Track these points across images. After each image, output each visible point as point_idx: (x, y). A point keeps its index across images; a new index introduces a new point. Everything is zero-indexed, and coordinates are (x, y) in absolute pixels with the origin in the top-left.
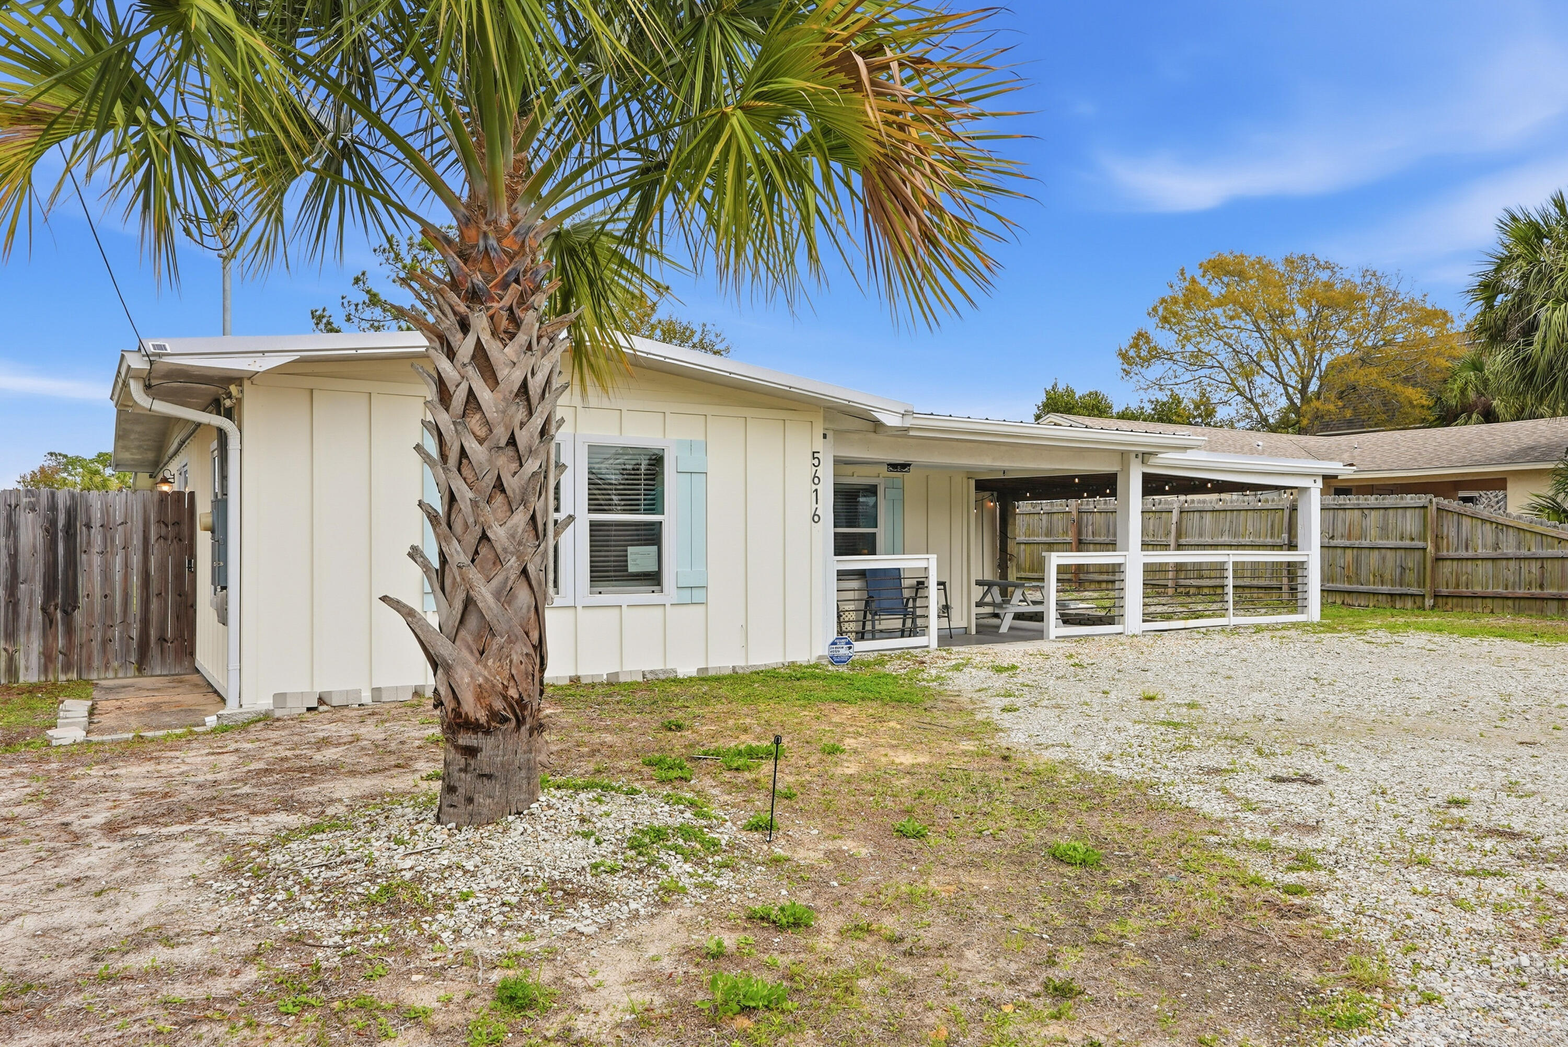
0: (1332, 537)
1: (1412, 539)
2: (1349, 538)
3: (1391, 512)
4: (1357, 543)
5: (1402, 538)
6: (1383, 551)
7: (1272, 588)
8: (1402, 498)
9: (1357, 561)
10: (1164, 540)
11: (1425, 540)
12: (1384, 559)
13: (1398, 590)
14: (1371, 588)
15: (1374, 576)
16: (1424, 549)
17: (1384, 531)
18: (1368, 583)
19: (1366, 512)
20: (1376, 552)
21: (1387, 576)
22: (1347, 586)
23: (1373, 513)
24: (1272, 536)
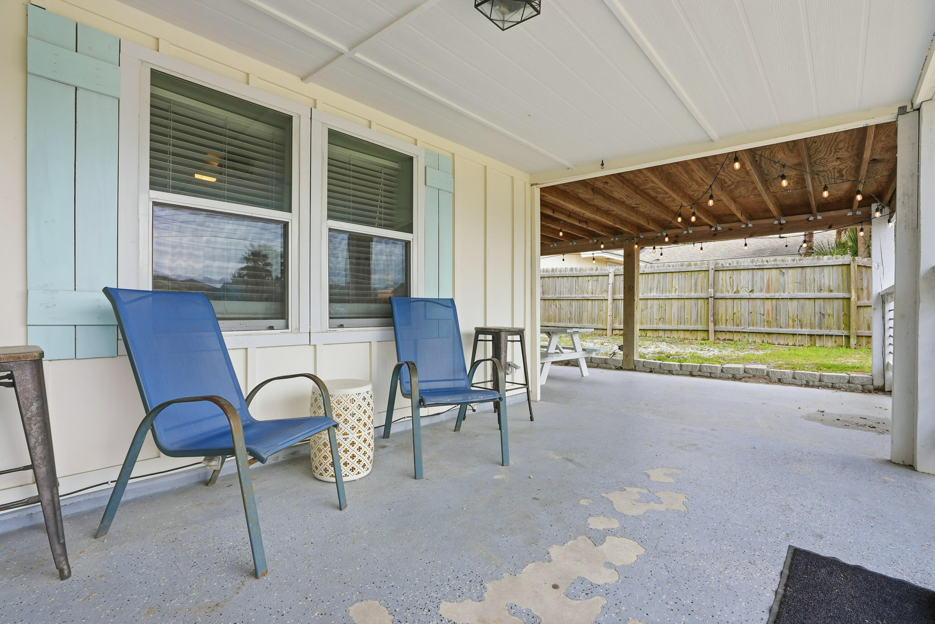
0: (752, 291)
1: (831, 291)
2: (768, 291)
3: (808, 270)
4: (777, 295)
5: (820, 290)
6: (801, 301)
7: (697, 331)
8: (819, 259)
9: (777, 310)
10: (604, 296)
11: (849, 291)
12: (803, 308)
13: (817, 331)
14: (790, 330)
15: (794, 321)
16: (849, 299)
17: (802, 285)
18: (788, 326)
19: (783, 270)
20: (795, 302)
21: (806, 320)
22: (767, 329)
23: (790, 271)
24: (696, 291)
